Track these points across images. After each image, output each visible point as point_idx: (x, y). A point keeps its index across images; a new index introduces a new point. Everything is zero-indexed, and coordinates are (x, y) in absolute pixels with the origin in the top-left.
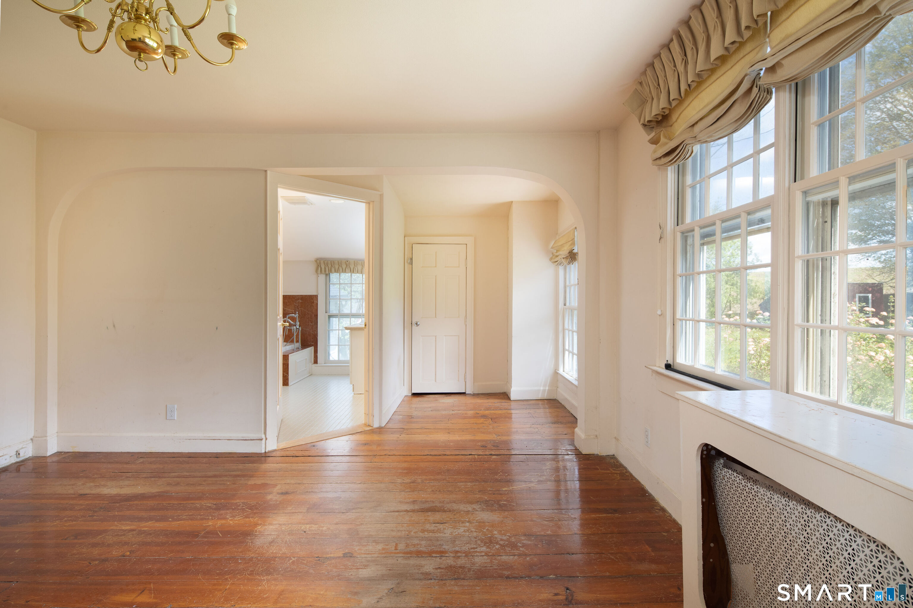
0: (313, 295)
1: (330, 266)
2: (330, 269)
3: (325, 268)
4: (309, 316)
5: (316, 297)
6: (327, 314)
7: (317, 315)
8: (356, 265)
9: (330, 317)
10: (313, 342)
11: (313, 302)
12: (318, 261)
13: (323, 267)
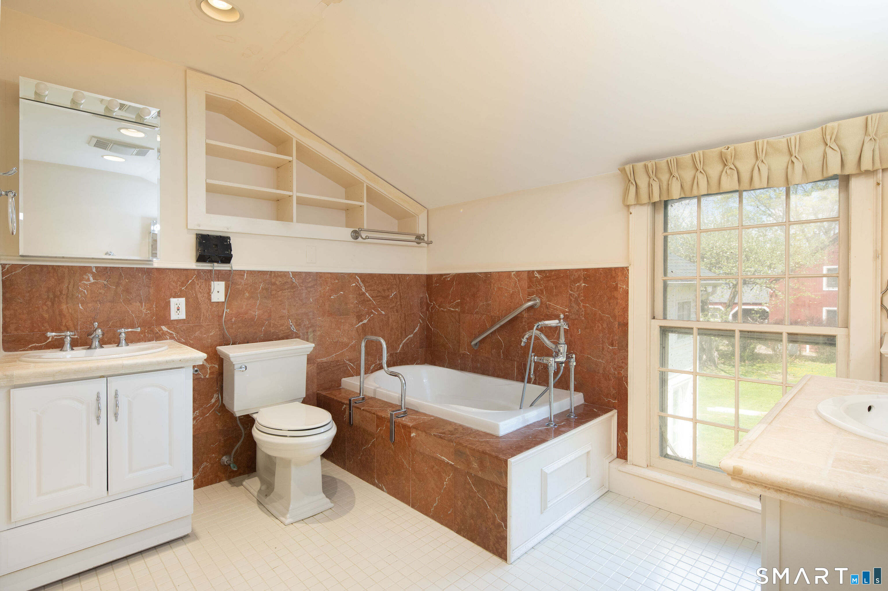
0: (616, 269)
1: (664, 177)
2: (665, 186)
3: (650, 185)
4: (605, 326)
5: (624, 271)
6: (657, 324)
7: (626, 325)
8: (761, 156)
9: (665, 331)
10: (615, 399)
11: (616, 288)
12: (628, 168)
13: (643, 182)
